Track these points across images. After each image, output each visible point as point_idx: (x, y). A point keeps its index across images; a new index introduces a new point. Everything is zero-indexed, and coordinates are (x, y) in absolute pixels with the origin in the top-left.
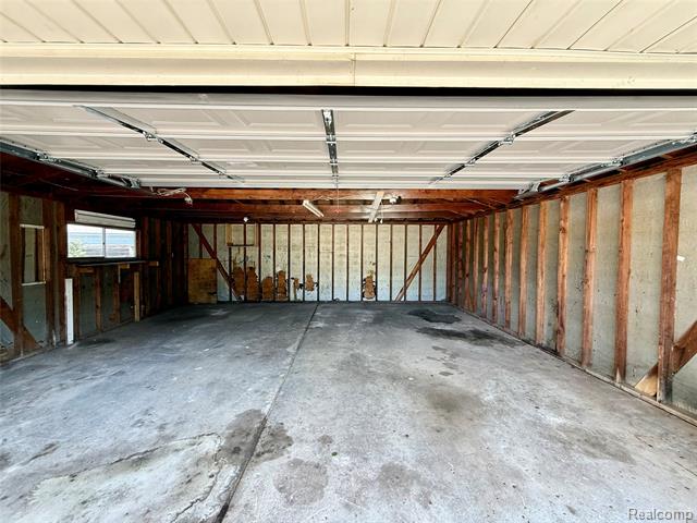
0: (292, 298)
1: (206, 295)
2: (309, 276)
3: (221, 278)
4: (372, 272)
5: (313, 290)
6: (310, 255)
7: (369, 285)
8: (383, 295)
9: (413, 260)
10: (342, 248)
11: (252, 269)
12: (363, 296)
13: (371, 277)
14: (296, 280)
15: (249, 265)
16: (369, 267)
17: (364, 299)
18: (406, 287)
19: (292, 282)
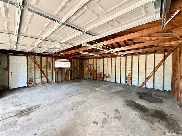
0: (104, 80)
1: (86, 77)
2: (109, 74)
3: (89, 73)
4: (130, 74)
5: (110, 78)
6: (109, 67)
7: (129, 78)
8: (135, 83)
9: (150, 70)
10: (118, 65)
11: (95, 71)
12: (126, 82)
13: (130, 76)
14: (105, 75)
15: (95, 70)
16: (129, 72)
17: (127, 84)
18: (146, 81)
19: (104, 75)
